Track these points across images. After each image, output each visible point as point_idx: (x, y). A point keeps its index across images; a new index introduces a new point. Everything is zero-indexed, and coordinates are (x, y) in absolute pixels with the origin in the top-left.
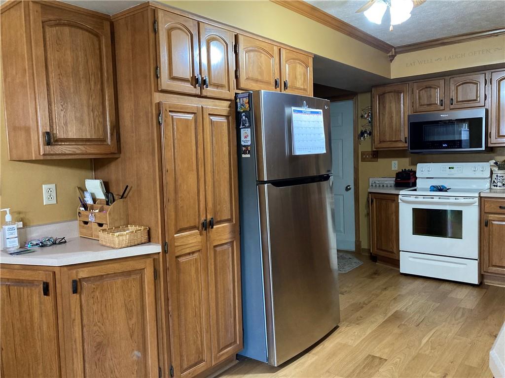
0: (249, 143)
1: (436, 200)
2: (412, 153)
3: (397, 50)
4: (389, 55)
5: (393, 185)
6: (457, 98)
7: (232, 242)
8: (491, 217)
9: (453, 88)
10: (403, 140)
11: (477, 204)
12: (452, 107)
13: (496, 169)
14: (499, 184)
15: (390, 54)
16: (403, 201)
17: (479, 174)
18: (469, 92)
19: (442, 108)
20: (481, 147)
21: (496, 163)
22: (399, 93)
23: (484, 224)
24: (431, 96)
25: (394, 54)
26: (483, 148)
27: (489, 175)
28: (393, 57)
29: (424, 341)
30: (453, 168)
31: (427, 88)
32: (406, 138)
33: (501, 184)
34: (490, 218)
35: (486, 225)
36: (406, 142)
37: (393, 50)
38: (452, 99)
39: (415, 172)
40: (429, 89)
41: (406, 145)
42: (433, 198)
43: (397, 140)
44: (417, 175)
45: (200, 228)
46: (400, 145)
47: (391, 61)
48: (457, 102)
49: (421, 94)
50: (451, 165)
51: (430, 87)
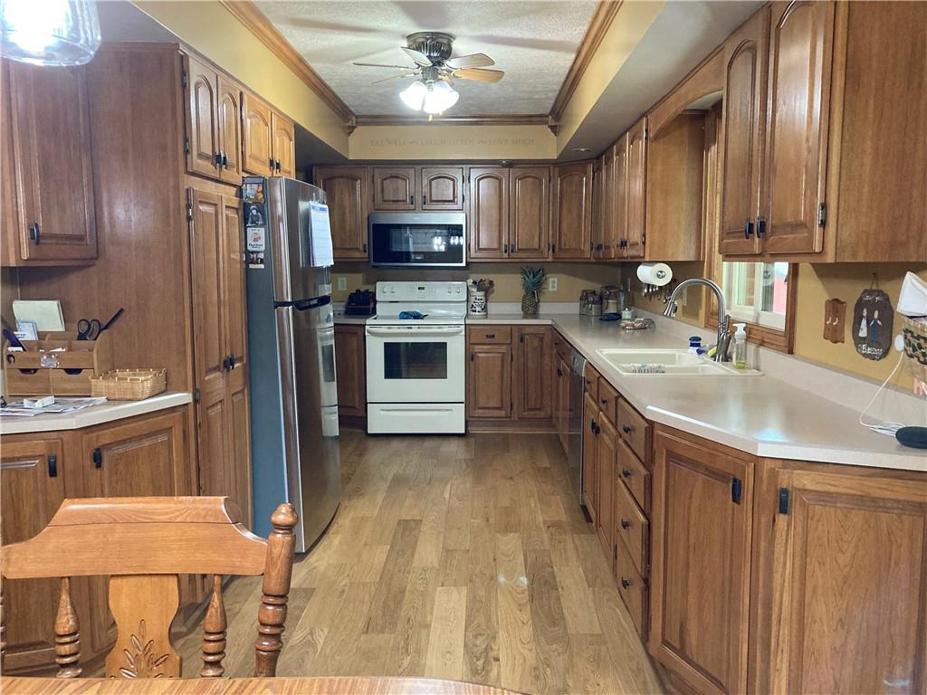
0: (263, 248)
1: (415, 330)
2: (374, 267)
3: (359, 120)
4: (347, 124)
5: (342, 312)
6: (431, 196)
7: (243, 390)
8: (477, 348)
9: (425, 182)
10: (361, 248)
11: (463, 333)
12: (425, 207)
13: (475, 290)
14: (478, 309)
15: (350, 124)
16: (372, 334)
17: (454, 297)
18: (443, 189)
19: (412, 207)
20: (462, 262)
21: (475, 283)
22: (354, 179)
23: (470, 357)
24: (398, 188)
25: (354, 125)
26: (464, 264)
27: (465, 299)
28: (352, 128)
29: (447, 495)
30: (423, 288)
31: (392, 177)
32: (365, 246)
33: (480, 309)
34: (476, 350)
35: (472, 359)
36: (365, 251)
37: (354, 118)
38: (425, 197)
39: (374, 295)
40: (395, 179)
41: (366, 255)
42: (411, 328)
43: (352, 247)
44: (378, 298)
45: (222, 369)
46: (357, 255)
47: (350, 134)
48: (431, 201)
49: (385, 186)
50: (421, 284)
51: (397, 177)
